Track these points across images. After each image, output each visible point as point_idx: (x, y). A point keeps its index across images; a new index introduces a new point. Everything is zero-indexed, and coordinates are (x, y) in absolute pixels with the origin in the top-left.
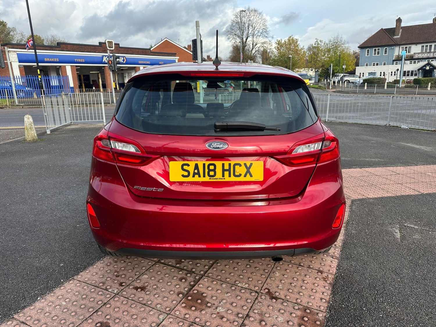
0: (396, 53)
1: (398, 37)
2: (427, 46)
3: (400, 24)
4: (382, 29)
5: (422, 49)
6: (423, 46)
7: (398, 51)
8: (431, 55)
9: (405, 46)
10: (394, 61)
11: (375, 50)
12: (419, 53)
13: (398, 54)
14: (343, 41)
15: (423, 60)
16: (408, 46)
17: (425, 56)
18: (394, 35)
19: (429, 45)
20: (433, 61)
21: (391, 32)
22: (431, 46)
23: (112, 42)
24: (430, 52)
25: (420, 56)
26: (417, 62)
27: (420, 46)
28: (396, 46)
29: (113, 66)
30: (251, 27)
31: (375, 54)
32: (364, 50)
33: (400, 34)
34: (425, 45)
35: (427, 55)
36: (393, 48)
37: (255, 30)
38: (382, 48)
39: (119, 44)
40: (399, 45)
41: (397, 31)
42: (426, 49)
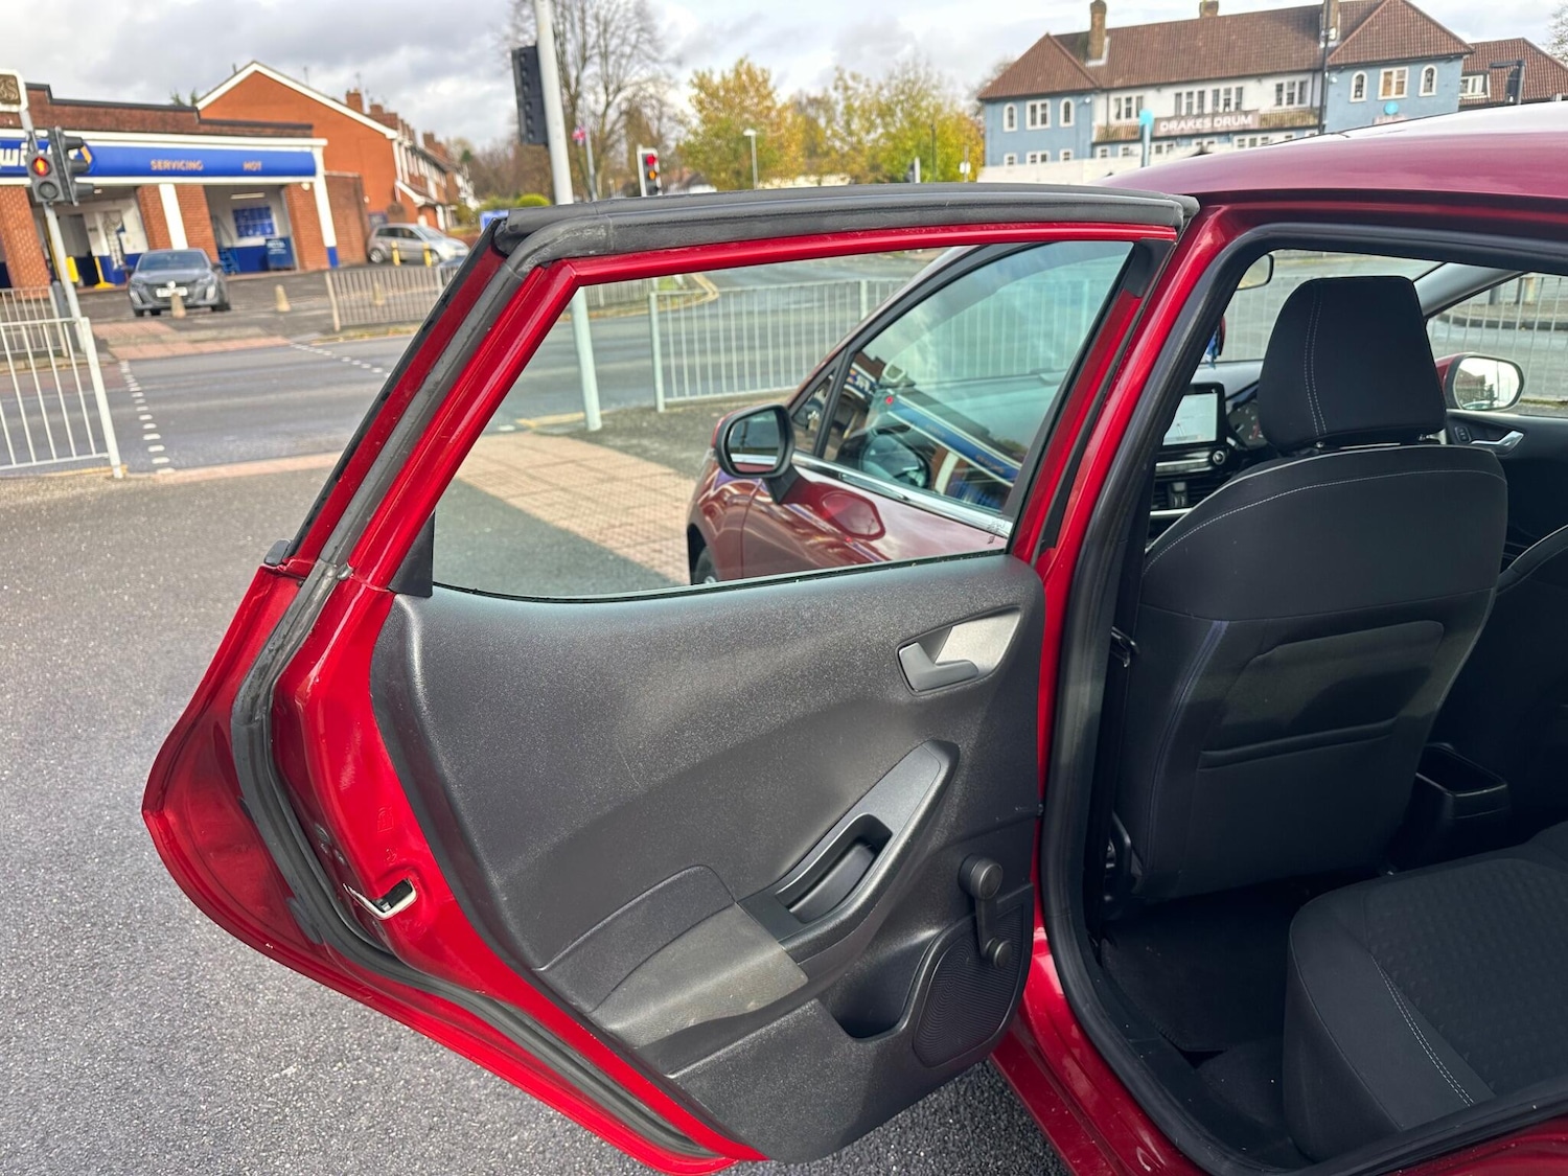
0: (1100, 120)
1: (1102, 62)
2: (1190, 94)
3: (1102, 19)
4: (1047, 36)
5: (1178, 106)
6: (1179, 95)
7: (1103, 112)
8: (1205, 125)
9: (1124, 96)
10: (1094, 145)
11: (1033, 109)
12: (1169, 119)
13: (1104, 124)
14: (936, 76)
15: (1185, 142)
16: (1134, 95)
17: (1189, 126)
18: (1087, 56)
19: (1196, 89)
20: (1212, 143)
21: (1077, 44)
22: (1202, 94)
23: (14, 78)
24: (1201, 115)
25: (1174, 127)
26: (1165, 149)
27: (1169, 93)
28: (1096, 94)
29: (57, 182)
30: (594, 24)
31: (1033, 122)
32: (997, 108)
33: (1105, 54)
34: (1184, 90)
35: (1195, 124)
36: (1088, 100)
37: (608, 36)
38: (1056, 101)
39: (47, 88)
40: (1108, 91)
41: (1094, 41)
42: (1190, 106)
